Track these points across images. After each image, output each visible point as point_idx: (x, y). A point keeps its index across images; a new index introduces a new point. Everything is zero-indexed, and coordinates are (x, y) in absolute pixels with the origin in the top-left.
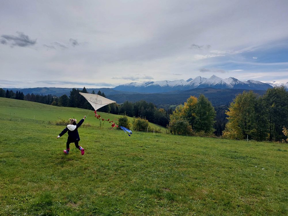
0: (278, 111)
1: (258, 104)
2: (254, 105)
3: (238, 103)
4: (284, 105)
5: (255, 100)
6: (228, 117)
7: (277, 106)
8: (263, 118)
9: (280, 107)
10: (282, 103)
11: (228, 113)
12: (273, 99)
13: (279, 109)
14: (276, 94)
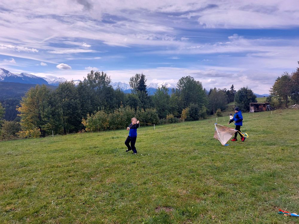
0: (71, 104)
1: (52, 98)
2: (49, 99)
3: (31, 97)
4: (76, 98)
5: (49, 94)
6: (20, 113)
7: (70, 100)
8: (58, 112)
9: (73, 100)
10: (74, 97)
11: (19, 109)
12: (66, 93)
13: (72, 102)
14: (68, 88)
